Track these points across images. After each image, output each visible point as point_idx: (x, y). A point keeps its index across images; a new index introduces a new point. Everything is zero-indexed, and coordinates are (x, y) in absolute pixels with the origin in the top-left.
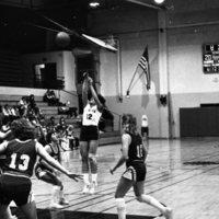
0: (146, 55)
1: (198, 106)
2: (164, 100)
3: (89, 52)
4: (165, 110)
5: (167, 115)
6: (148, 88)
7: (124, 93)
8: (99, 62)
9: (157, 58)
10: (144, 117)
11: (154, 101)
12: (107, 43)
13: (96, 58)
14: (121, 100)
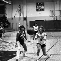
0: (20, 6)
2: (25, 19)
3: (3, 5)
8: (6, 7)
9: (23, 7)
10: (19, 24)
11: (22, 19)
14: (12, 19)
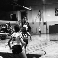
0: (40, 11)
1: (54, 25)
2: (45, 23)
3: (24, 11)
4: (45, 26)
5: (46, 27)
6: (40, 20)
7: (34, 22)
8: (27, 13)
9: (43, 12)
10: (40, 28)
11: (42, 24)
12: (29, 8)
13: (26, 12)
14: (33, 23)
